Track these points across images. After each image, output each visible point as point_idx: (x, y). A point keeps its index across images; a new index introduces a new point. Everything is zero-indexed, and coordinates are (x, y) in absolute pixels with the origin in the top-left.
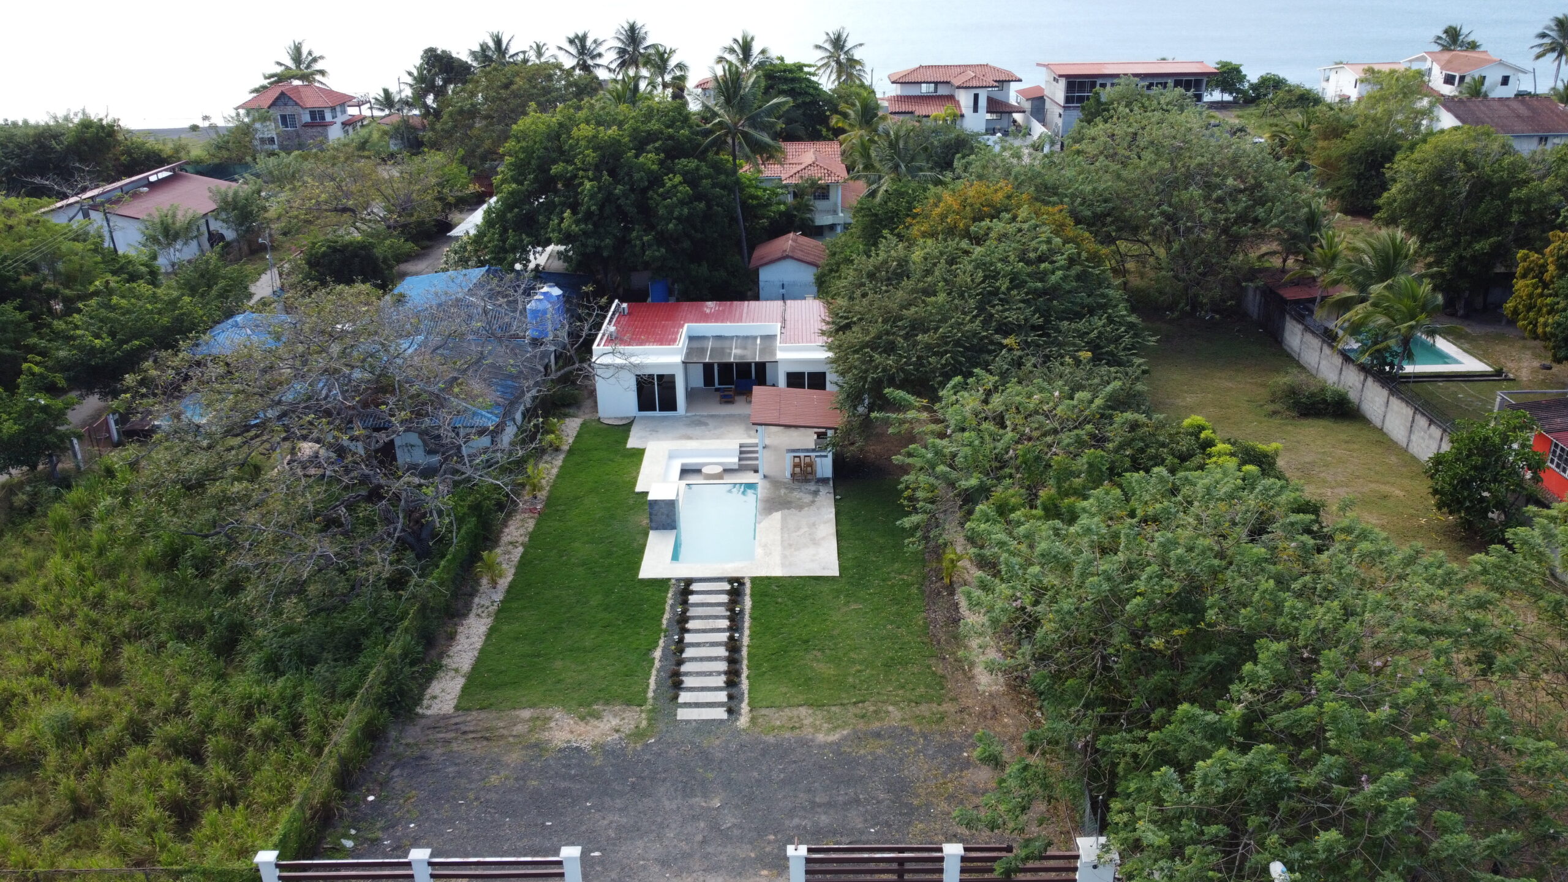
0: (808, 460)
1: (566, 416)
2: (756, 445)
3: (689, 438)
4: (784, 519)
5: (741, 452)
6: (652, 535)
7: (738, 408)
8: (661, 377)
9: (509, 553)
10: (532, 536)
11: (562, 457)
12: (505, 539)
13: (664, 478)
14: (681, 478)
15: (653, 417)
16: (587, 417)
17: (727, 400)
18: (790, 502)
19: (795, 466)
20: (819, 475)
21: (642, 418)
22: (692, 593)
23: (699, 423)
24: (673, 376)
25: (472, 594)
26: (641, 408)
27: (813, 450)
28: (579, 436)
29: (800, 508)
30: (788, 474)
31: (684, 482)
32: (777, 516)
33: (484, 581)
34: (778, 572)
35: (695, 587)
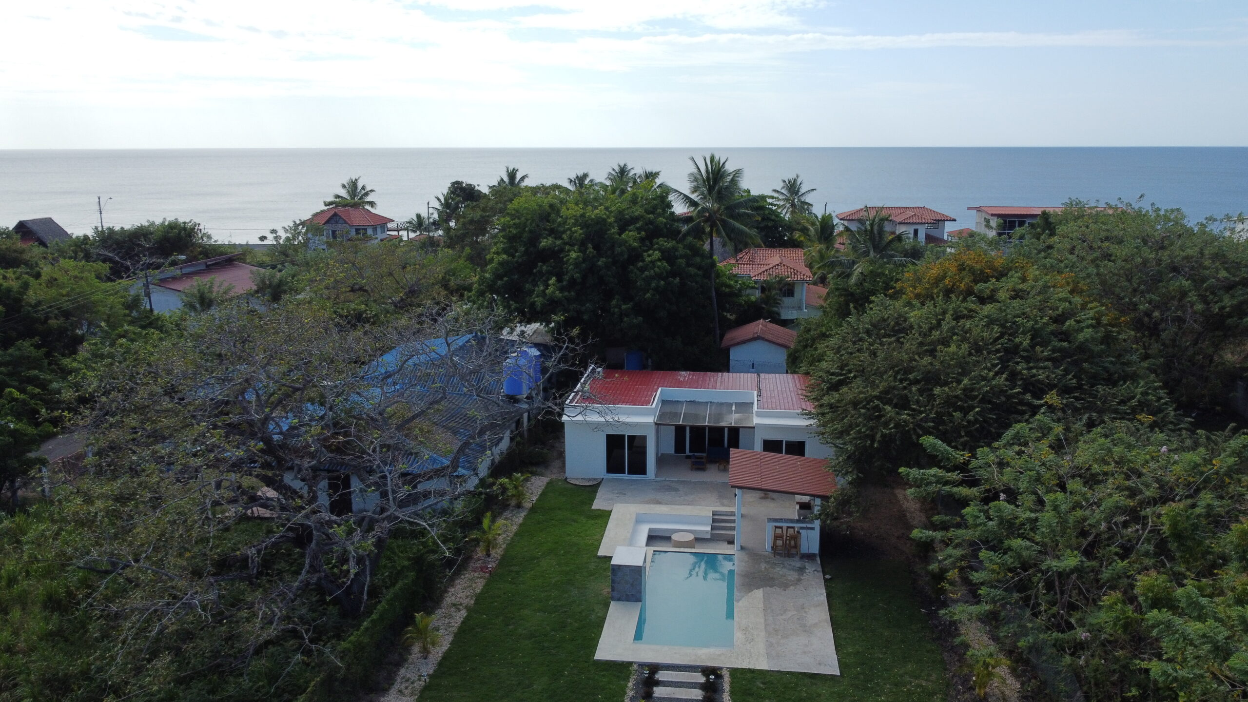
0: (791, 531)
1: (534, 474)
2: (732, 514)
3: (659, 502)
4: (766, 599)
5: (714, 521)
6: (613, 606)
7: (712, 475)
8: (632, 438)
9: (450, 616)
10: (479, 599)
11: (523, 514)
12: (449, 599)
13: (631, 542)
14: (647, 545)
15: (621, 480)
16: (554, 477)
17: (699, 466)
18: (773, 579)
19: (777, 537)
20: (804, 549)
21: (609, 480)
22: (658, 683)
23: (668, 488)
24: (644, 438)
25: (400, 663)
26: (610, 470)
27: (798, 521)
28: (543, 494)
29: (785, 586)
30: (768, 546)
31: (651, 549)
32: (759, 593)
33: (416, 649)
34: (763, 665)
35: (661, 676)
